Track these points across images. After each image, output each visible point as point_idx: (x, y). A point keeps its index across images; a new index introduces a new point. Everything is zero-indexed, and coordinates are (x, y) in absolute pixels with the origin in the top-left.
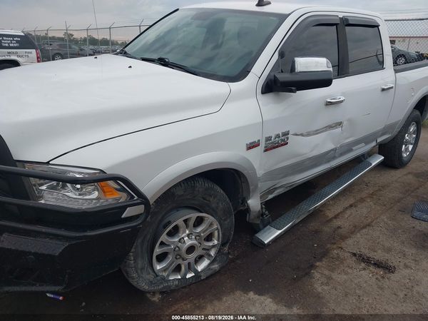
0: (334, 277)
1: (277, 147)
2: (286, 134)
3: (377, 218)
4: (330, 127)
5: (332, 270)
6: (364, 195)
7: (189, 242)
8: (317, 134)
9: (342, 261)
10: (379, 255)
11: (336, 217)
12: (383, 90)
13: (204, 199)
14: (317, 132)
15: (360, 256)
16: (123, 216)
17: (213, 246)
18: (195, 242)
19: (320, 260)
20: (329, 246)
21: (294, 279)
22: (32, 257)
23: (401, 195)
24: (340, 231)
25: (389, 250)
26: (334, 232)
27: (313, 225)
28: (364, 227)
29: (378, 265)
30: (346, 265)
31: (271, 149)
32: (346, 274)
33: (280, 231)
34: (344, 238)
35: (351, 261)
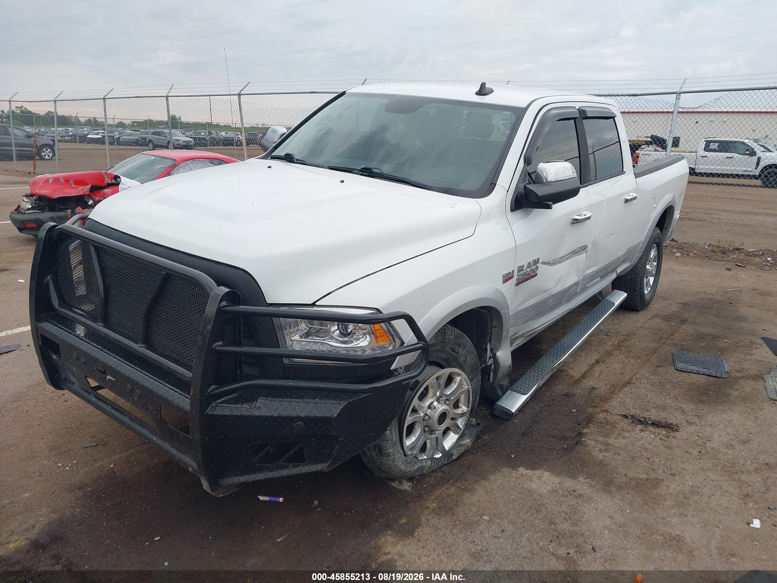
0: (611, 443)
1: (528, 279)
2: (536, 262)
3: (636, 374)
4: (575, 253)
5: (607, 435)
6: (608, 346)
7: (441, 408)
8: (561, 262)
9: (614, 425)
10: (654, 415)
11: (584, 376)
12: (627, 201)
13: (453, 350)
14: (561, 260)
15: (633, 417)
16: (392, 368)
17: (463, 415)
18: (445, 407)
19: (587, 426)
20: (590, 410)
21: (566, 449)
22: (301, 423)
23: (654, 345)
24: (596, 392)
25: (664, 408)
26: (590, 394)
27: (560, 388)
28: (625, 385)
29: (656, 424)
30: (619, 428)
31: (522, 282)
32: (624, 438)
33: (526, 397)
34: (604, 399)
35: (625, 424)
